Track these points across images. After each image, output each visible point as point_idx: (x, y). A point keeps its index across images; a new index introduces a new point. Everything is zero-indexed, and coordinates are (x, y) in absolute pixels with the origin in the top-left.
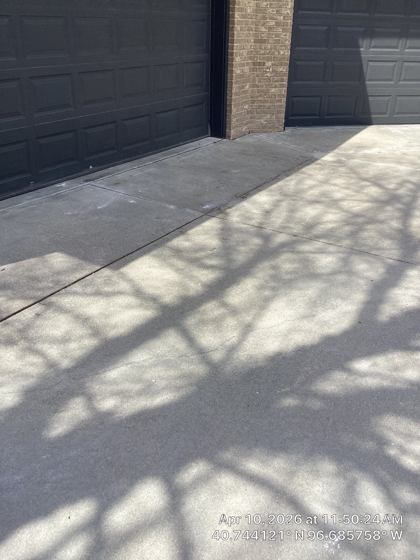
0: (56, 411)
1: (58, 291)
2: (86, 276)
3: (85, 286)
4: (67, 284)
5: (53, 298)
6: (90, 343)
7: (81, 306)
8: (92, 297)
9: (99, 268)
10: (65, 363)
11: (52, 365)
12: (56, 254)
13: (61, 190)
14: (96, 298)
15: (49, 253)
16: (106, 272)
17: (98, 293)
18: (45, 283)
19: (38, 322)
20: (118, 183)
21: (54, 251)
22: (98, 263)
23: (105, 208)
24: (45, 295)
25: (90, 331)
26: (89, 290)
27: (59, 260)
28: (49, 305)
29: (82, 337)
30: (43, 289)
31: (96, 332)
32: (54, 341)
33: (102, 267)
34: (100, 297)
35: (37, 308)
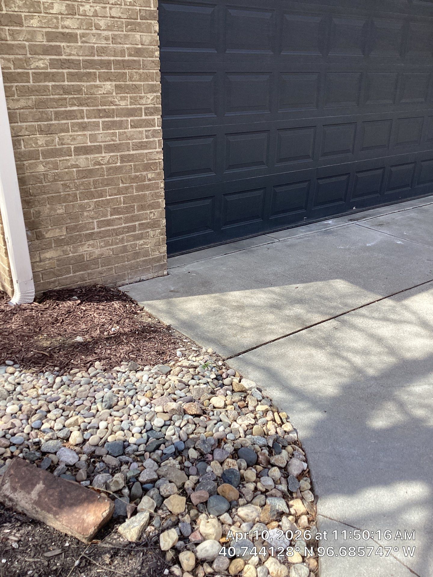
0: (373, 408)
1: (348, 312)
2: (371, 303)
3: (372, 311)
4: (355, 307)
5: (345, 317)
6: (390, 360)
7: (372, 327)
8: (381, 322)
9: (381, 298)
10: (371, 372)
11: (359, 370)
12: (338, 280)
13: (330, 227)
14: (385, 323)
15: (332, 279)
16: (389, 302)
17: (385, 319)
18: (335, 304)
19: (338, 334)
20: (382, 225)
21: (336, 278)
22: (380, 294)
23: (374, 246)
24: (338, 313)
25: (386, 350)
26: (376, 315)
27: (342, 286)
28: (344, 322)
29: (380, 353)
30: (334, 308)
31: (392, 351)
32: (356, 352)
33: (384, 297)
34: (389, 323)
35: (334, 323)
